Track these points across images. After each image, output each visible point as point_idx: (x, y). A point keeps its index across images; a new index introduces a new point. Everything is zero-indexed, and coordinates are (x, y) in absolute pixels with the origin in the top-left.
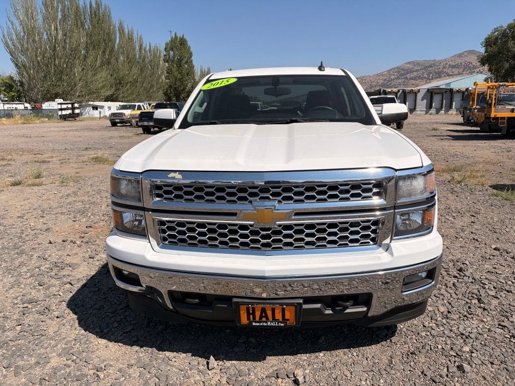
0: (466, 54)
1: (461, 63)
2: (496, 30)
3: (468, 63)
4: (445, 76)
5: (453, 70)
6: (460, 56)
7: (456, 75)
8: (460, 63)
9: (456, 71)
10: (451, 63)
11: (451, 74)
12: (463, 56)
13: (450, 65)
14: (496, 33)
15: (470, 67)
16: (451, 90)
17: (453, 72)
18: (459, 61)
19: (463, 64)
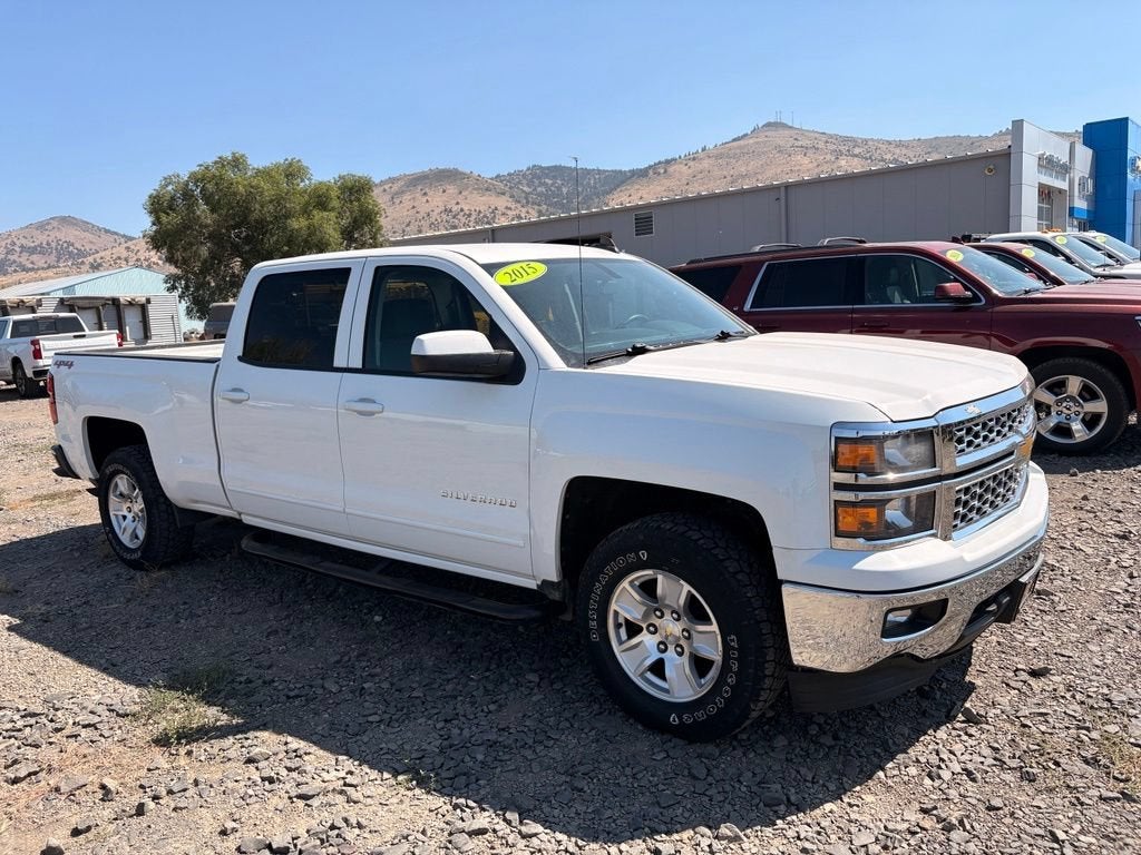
0: (55, 224)
1: (48, 244)
2: (168, 181)
3: (65, 245)
4: (15, 271)
5: (35, 257)
6: (42, 226)
7: (43, 269)
8: (45, 243)
9: (39, 260)
10: (24, 242)
11: (31, 266)
12: (50, 227)
13: (22, 246)
14: (170, 188)
15: (70, 253)
16: (115, 301)
17: (32, 263)
18: (41, 238)
19: (54, 245)
